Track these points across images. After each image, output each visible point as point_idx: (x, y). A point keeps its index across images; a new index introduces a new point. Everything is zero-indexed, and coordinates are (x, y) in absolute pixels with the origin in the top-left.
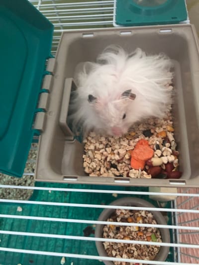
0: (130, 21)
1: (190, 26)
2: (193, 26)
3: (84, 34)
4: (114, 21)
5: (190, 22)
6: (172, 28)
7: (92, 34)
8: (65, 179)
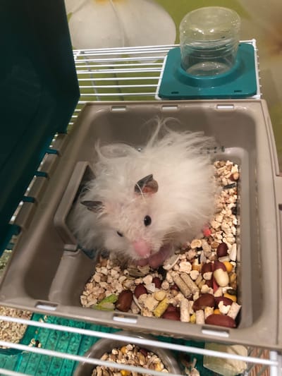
0: (177, 93)
1: (260, 102)
2: (263, 101)
3: (113, 107)
4: (157, 93)
5: (262, 97)
6: (235, 104)
7: (124, 107)
8: (40, 307)
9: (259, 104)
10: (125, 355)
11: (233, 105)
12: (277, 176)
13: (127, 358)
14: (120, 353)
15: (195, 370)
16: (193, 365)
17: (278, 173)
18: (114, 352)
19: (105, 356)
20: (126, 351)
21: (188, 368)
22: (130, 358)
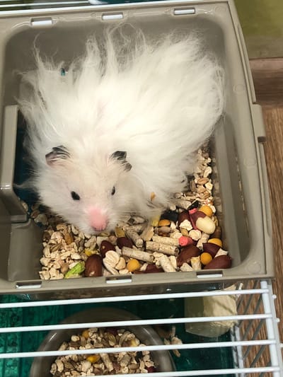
7: (50, 19)
9: (225, 5)
10: (89, 340)
11: (193, 8)
12: (254, 103)
13: (92, 343)
14: (83, 339)
15: (177, 339)
16: (173, 334)
17: (255, 100)
18: (74, 338)
19: (63, 346)
20: (90, 334)
21: (167, 339)
22: (95, 341)
